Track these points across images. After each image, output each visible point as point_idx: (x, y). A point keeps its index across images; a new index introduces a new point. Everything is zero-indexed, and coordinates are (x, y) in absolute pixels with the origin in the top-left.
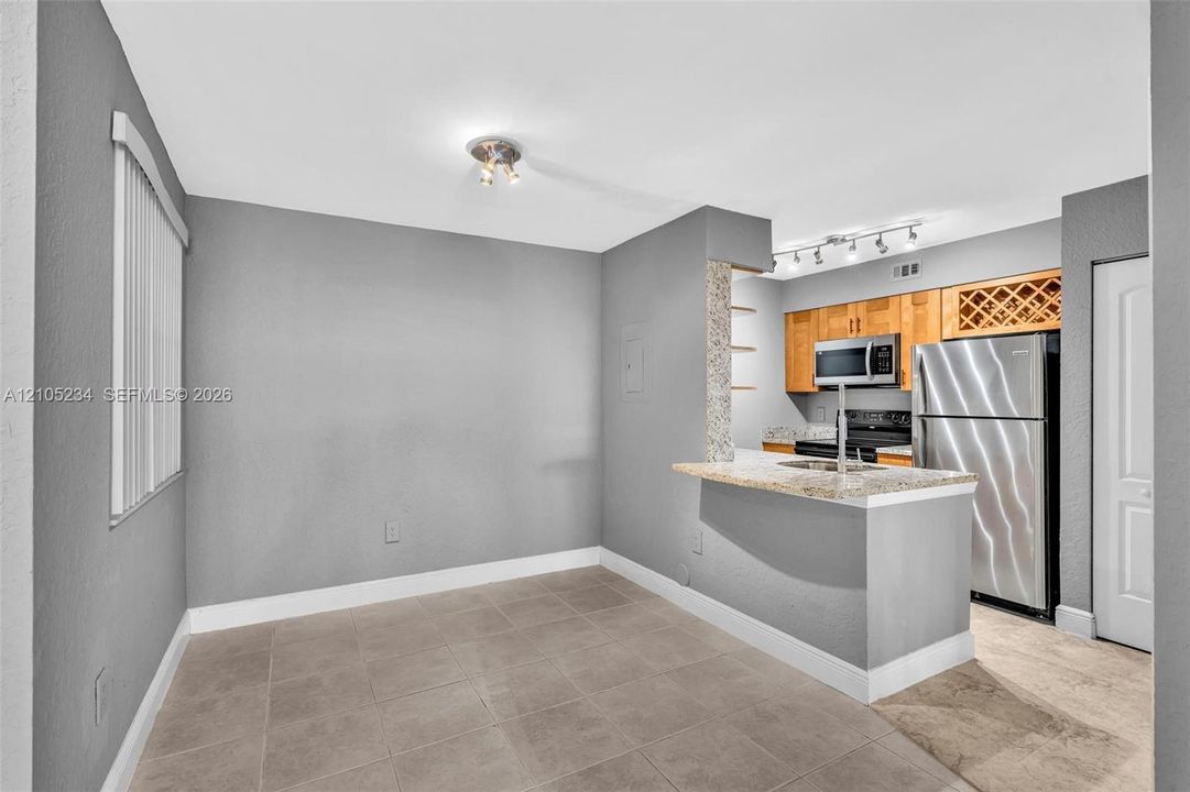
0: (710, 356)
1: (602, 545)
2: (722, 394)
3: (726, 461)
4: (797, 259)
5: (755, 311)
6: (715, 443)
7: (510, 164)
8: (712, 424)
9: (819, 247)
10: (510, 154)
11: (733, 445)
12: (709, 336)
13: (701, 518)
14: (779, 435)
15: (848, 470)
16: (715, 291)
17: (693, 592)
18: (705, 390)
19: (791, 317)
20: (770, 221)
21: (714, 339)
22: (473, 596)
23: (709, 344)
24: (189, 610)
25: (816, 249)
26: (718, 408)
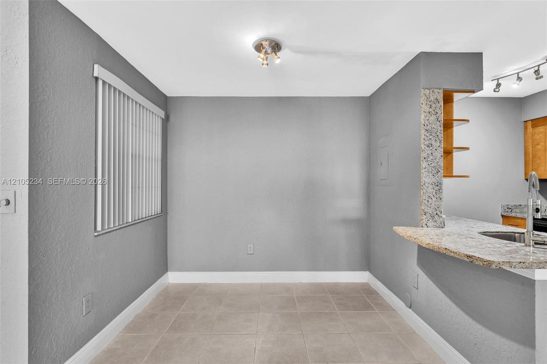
0: (423, 155)
1: (369, 271)
2: (434, 180)
3: (437, 227)
4: (519, 79)
5: (468, 121)
6: (428, 214)
7: (275, 53)
8: (426, 201)
9: (539, 66)
10: (276, 47)
11: (444, 216)
12: (422, 141)
13: (417, 265)
14: (518, 211)
15: (536, 244)
16: (427, 109)
17: (412, 312)
18: (419, 178)
19: (530, 124)
20: (482, 53)
21: (427, 143)
22: (287, 288)
23: (423, 146)
24: (168, 272)
25: (536, 68)
26: (430, 190)
